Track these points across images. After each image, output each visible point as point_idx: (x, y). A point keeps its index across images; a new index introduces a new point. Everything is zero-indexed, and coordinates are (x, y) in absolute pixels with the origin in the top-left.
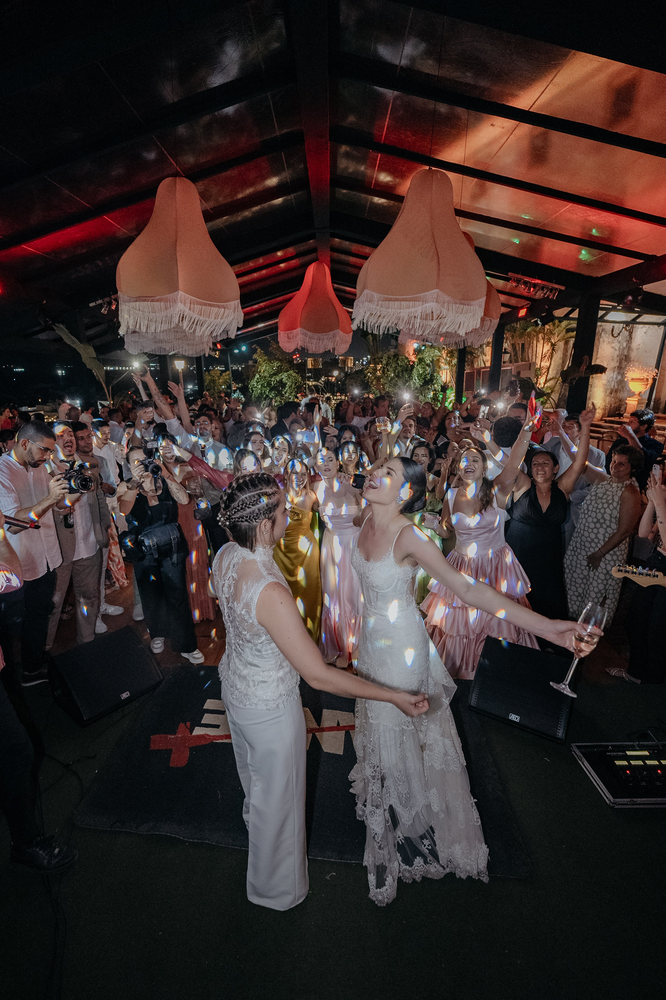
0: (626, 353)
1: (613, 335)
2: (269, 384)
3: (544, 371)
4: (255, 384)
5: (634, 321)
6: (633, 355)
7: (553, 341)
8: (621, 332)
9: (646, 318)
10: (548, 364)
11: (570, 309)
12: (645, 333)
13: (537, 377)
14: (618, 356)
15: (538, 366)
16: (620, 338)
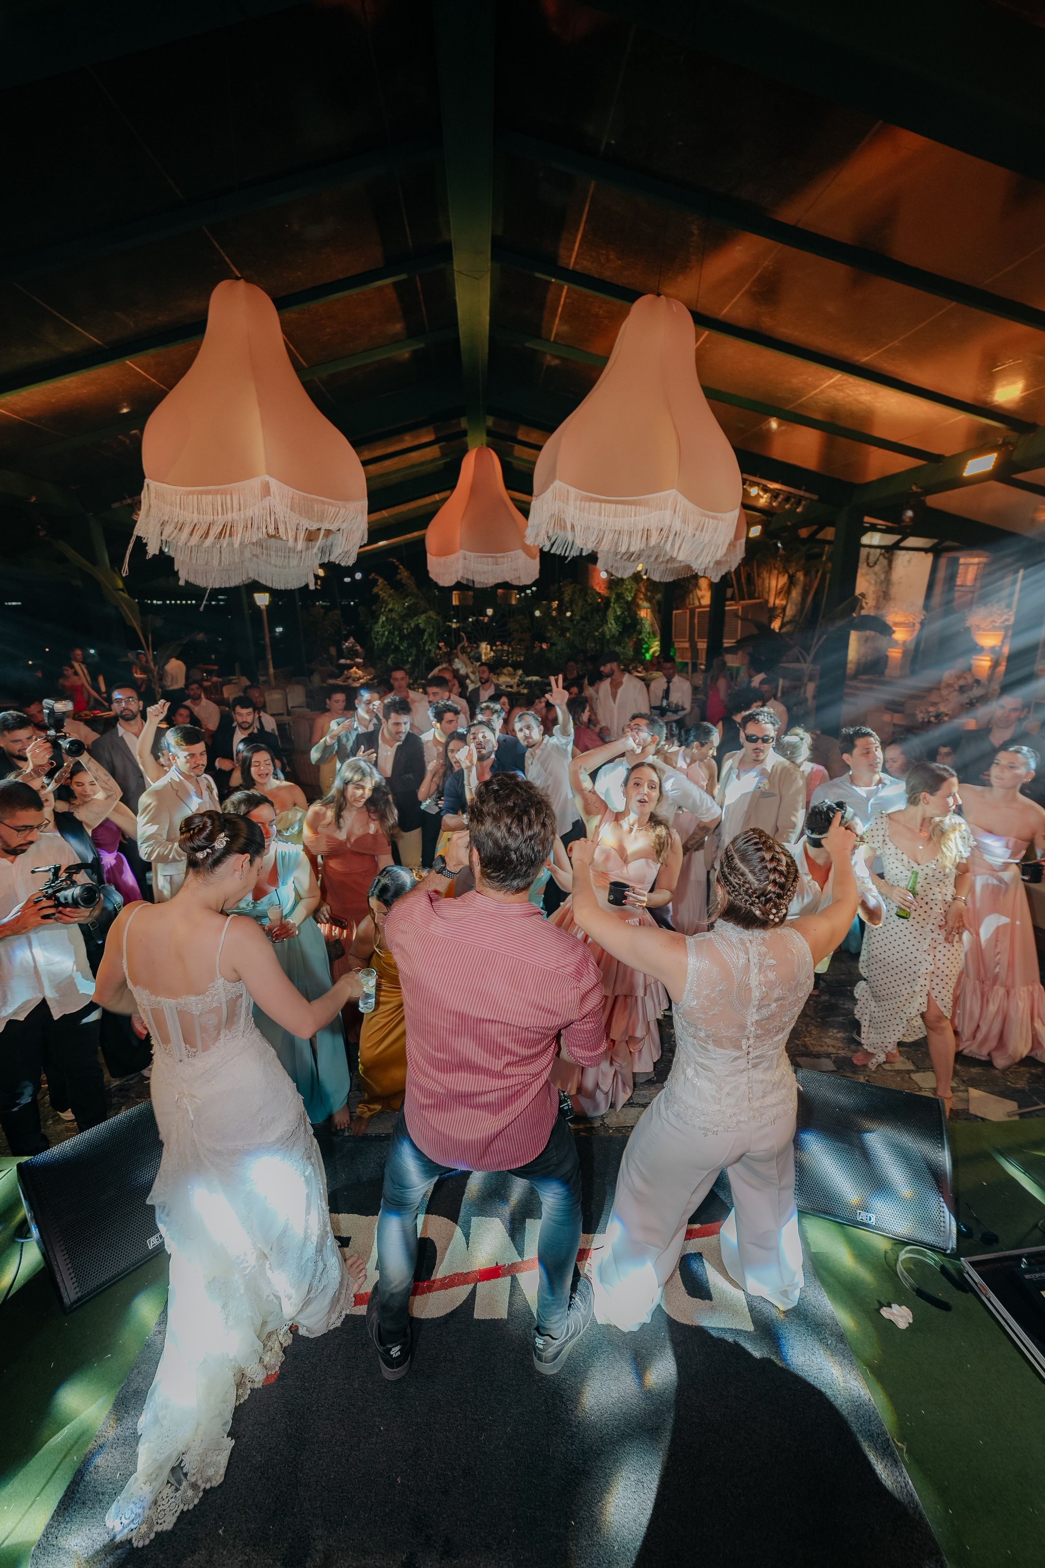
0: (884, 589)
1: (868, 565)
2: (401, 630)
3: (779, 611)
4: (380, 629)
5: (896, 546)
6: (894, 591)
7: (791, 572)
8: (878, 560)
9: (911, 542)
10: (784, 602)
11: (815, 527)
12: (909, 561)
13: (771, 619)
14: (874, 592)
15: (771, 604)
16: (877, 568)
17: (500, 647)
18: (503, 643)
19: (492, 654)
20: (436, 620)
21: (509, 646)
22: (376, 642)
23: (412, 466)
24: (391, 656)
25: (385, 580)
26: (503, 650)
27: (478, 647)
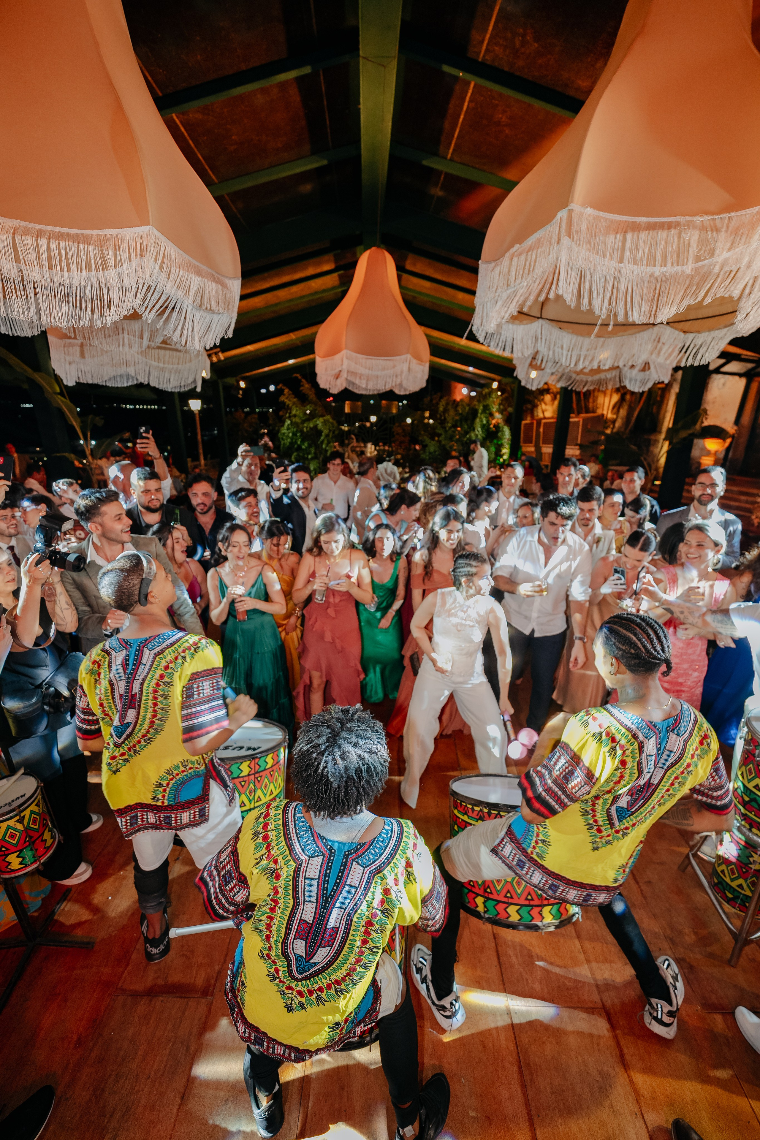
2: (302, 431)
4: (286, 431)
9: (732, 366)
10: (615, 416)
13: (605, 427)
15: (604, 418)
17: (382, 448)
18: (384, 445)
19: (376, 453)
20: (332, 423)
21: (389, 447)
22: (282, 442)
23: (316, 293)
24: (295, 454)
25: (290, 389)
26: (384, 451)
27: (365, 447)
